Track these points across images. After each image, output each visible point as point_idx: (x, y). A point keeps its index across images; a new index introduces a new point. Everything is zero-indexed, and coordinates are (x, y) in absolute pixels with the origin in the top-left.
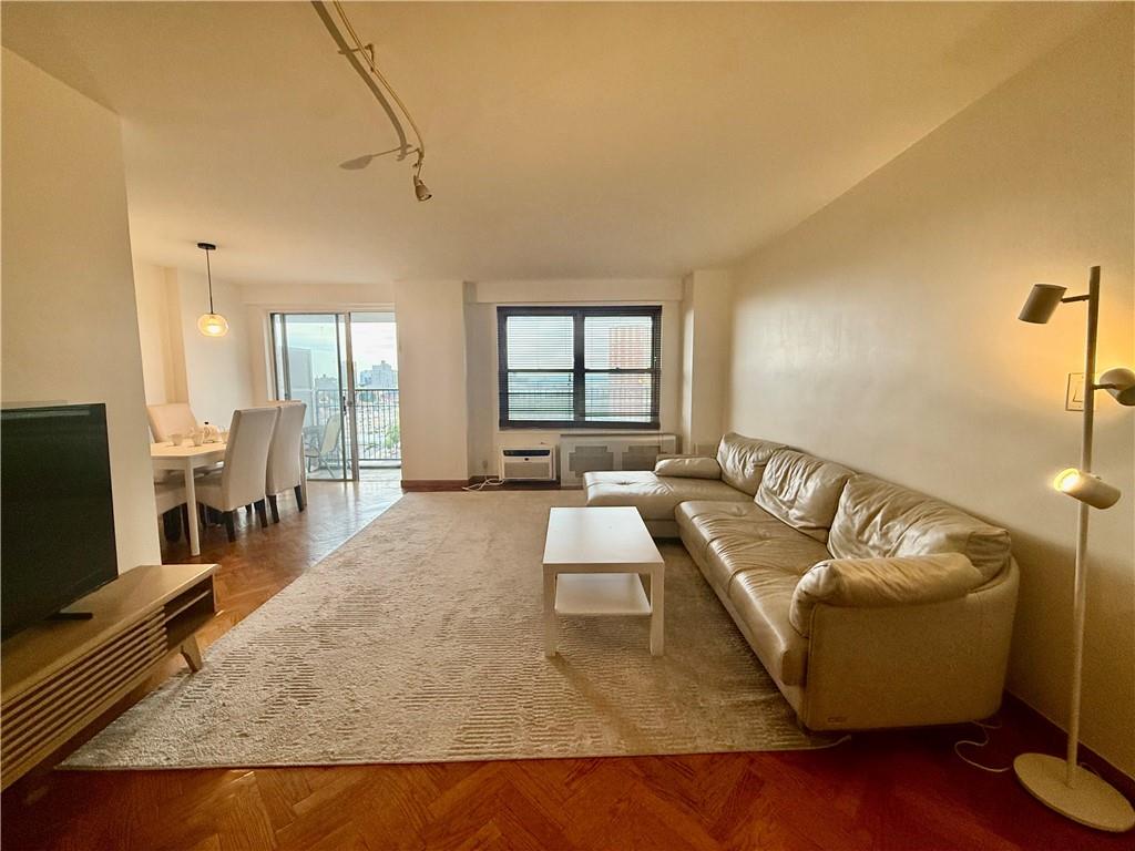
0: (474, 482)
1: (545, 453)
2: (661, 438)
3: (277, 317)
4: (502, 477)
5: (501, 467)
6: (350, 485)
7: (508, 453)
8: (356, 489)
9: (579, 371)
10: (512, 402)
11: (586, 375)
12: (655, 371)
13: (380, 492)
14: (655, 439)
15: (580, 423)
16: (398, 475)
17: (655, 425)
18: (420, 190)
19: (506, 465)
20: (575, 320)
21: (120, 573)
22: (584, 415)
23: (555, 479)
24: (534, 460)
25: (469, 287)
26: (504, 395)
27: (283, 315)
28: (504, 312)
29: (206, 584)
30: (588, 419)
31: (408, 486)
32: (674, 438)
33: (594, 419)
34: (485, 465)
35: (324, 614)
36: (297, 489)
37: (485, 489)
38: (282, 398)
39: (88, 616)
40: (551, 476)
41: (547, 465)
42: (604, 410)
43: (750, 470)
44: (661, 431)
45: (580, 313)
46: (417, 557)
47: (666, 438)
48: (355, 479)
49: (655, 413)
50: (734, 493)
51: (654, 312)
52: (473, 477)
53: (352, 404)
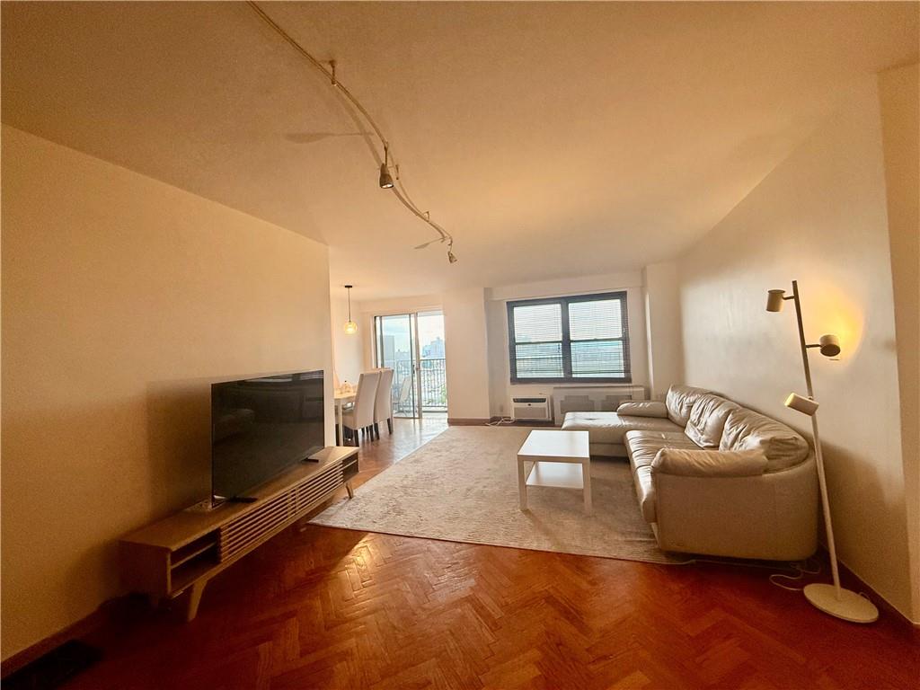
0: (494, 420)
1: (543, 400)
2: (631, 390)
3: (378, 318)
4: (513, 418)
5: (512, 411)
6: (417, 421)
7: (516, 401)
8: (420, 423)
9: (566, 342)
10: (519, 365)
11: (572, 344)
12: (625, 340)
13: (435, 426)
14: (628, 390)
15: (569, 378)
16: (446, 416)
17: (628, 380)
18: (451, 258)
19: (515, 409)
20: (562, 307)
21: (326, 446)
22: (571, 373)
23: (550, 419)
24: (534, 405)
25: (488, 292)
26: (513, 360)
27: (381, 317)
28: (511, 305)
29: (354, 456)
30: (574, 376)
31: (452, 422)
32: (643, 389)
33: (579, 376)
34: (502, 409)
35: (405, 482)
36: (388, 420)
37: (500, 425)
38: (380, 366)
39: (317, 461)
40: (547, 417)
41: (544, 409)
42: (586, 369)
43: (684, 410)
44: (633, 384)
45: (565, 301)
46: (455, 460)
47: (635, 389)
48: (420, 417)
49: (627, 371)
50: (673, 426)
51: (621, 296)
52: (495, 417)
53: (418, 369)
